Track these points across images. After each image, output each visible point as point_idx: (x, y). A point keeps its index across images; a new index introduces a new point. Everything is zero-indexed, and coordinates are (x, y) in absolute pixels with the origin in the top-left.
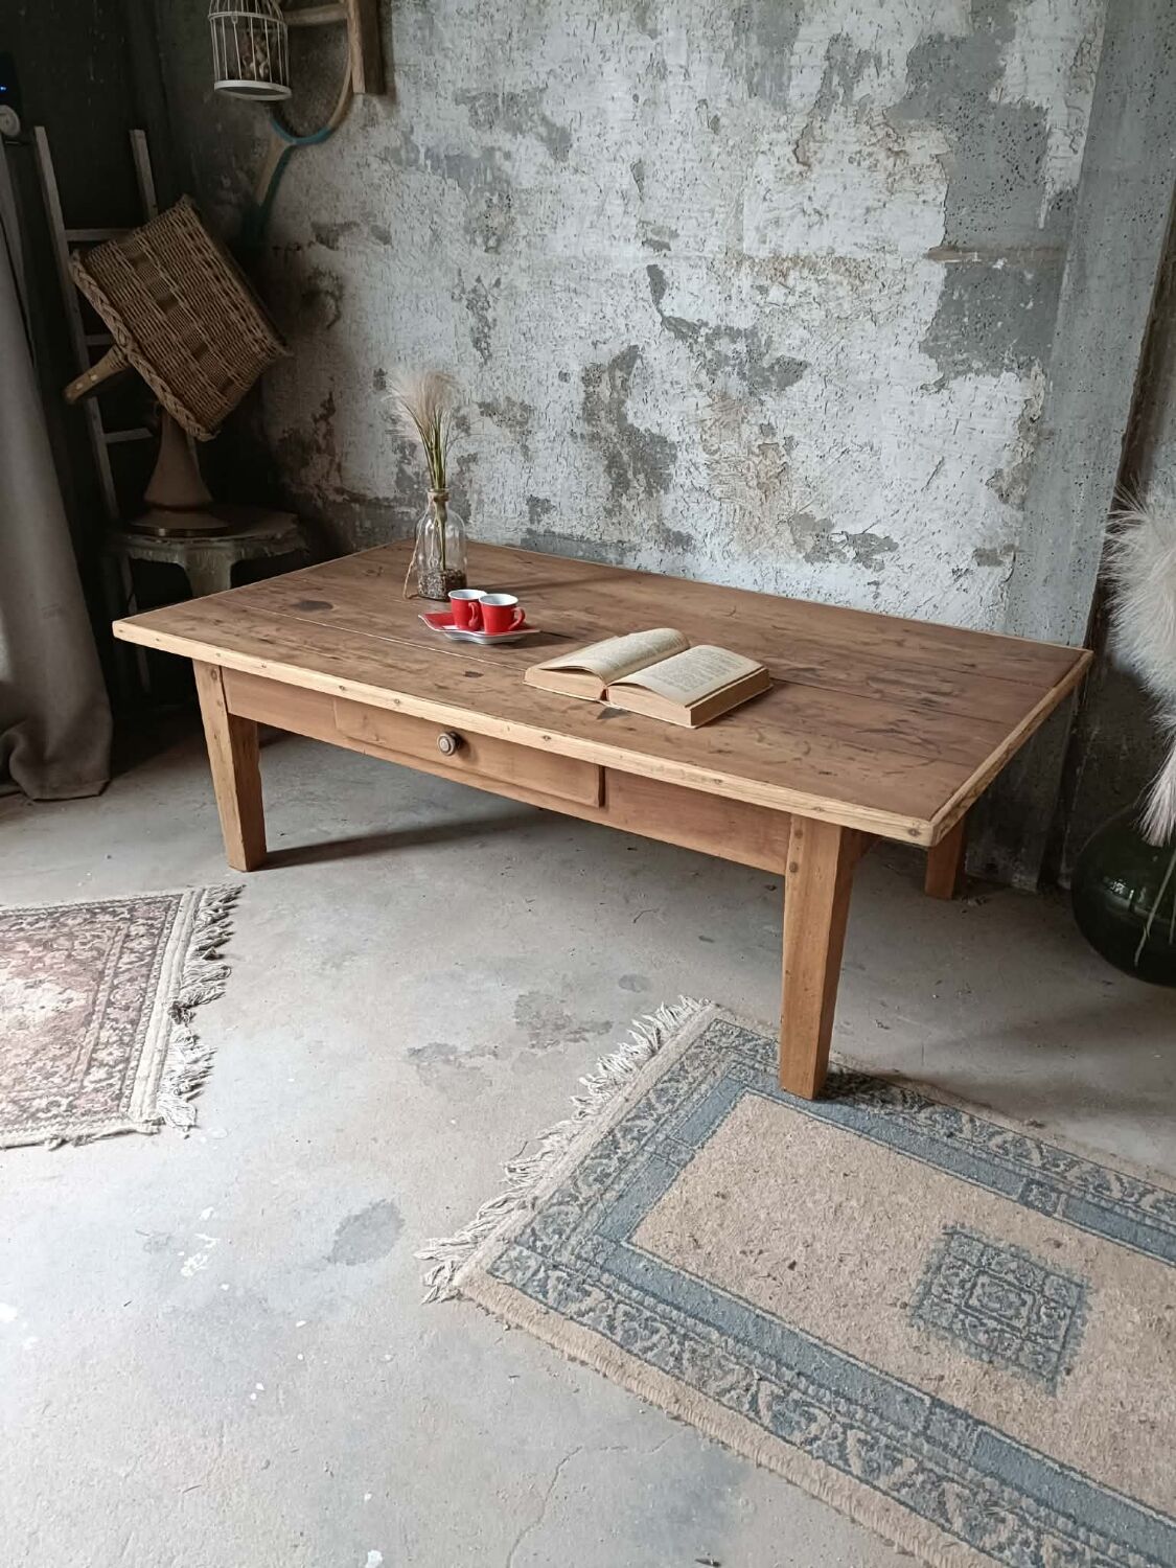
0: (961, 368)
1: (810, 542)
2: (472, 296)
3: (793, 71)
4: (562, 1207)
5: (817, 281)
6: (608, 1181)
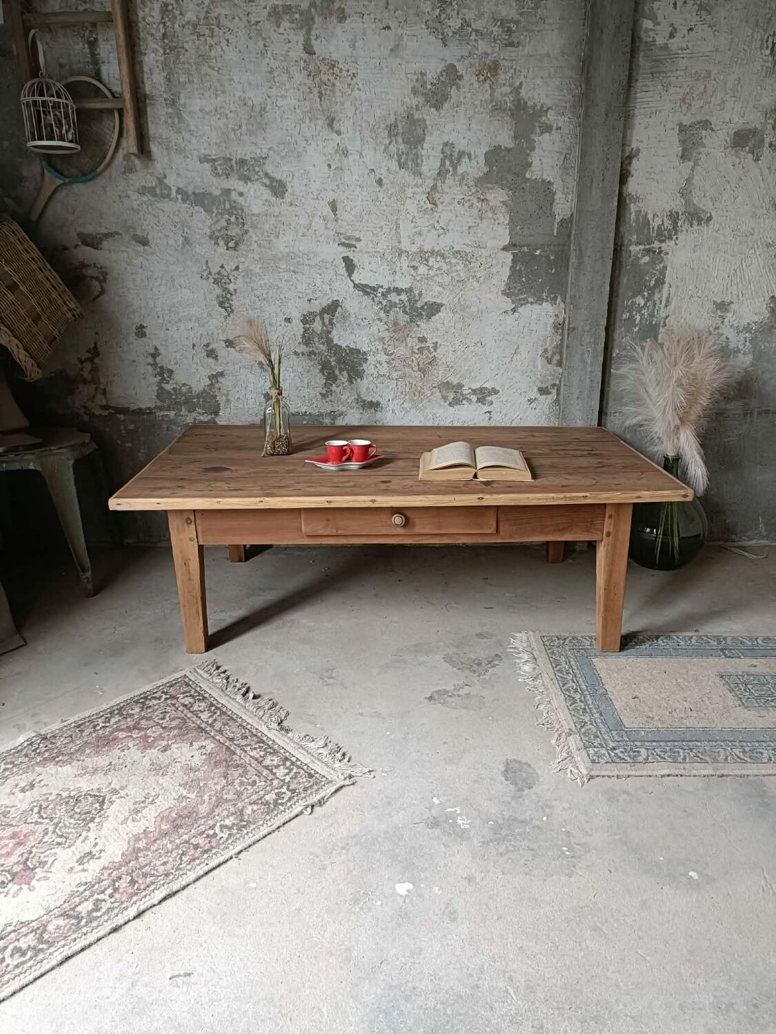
0: (523, 302)
1: (451, 396)
2: (217, 276)
3: (424, 158)
4: (585, 728)
5: (445, 262)
6: (588, 711)
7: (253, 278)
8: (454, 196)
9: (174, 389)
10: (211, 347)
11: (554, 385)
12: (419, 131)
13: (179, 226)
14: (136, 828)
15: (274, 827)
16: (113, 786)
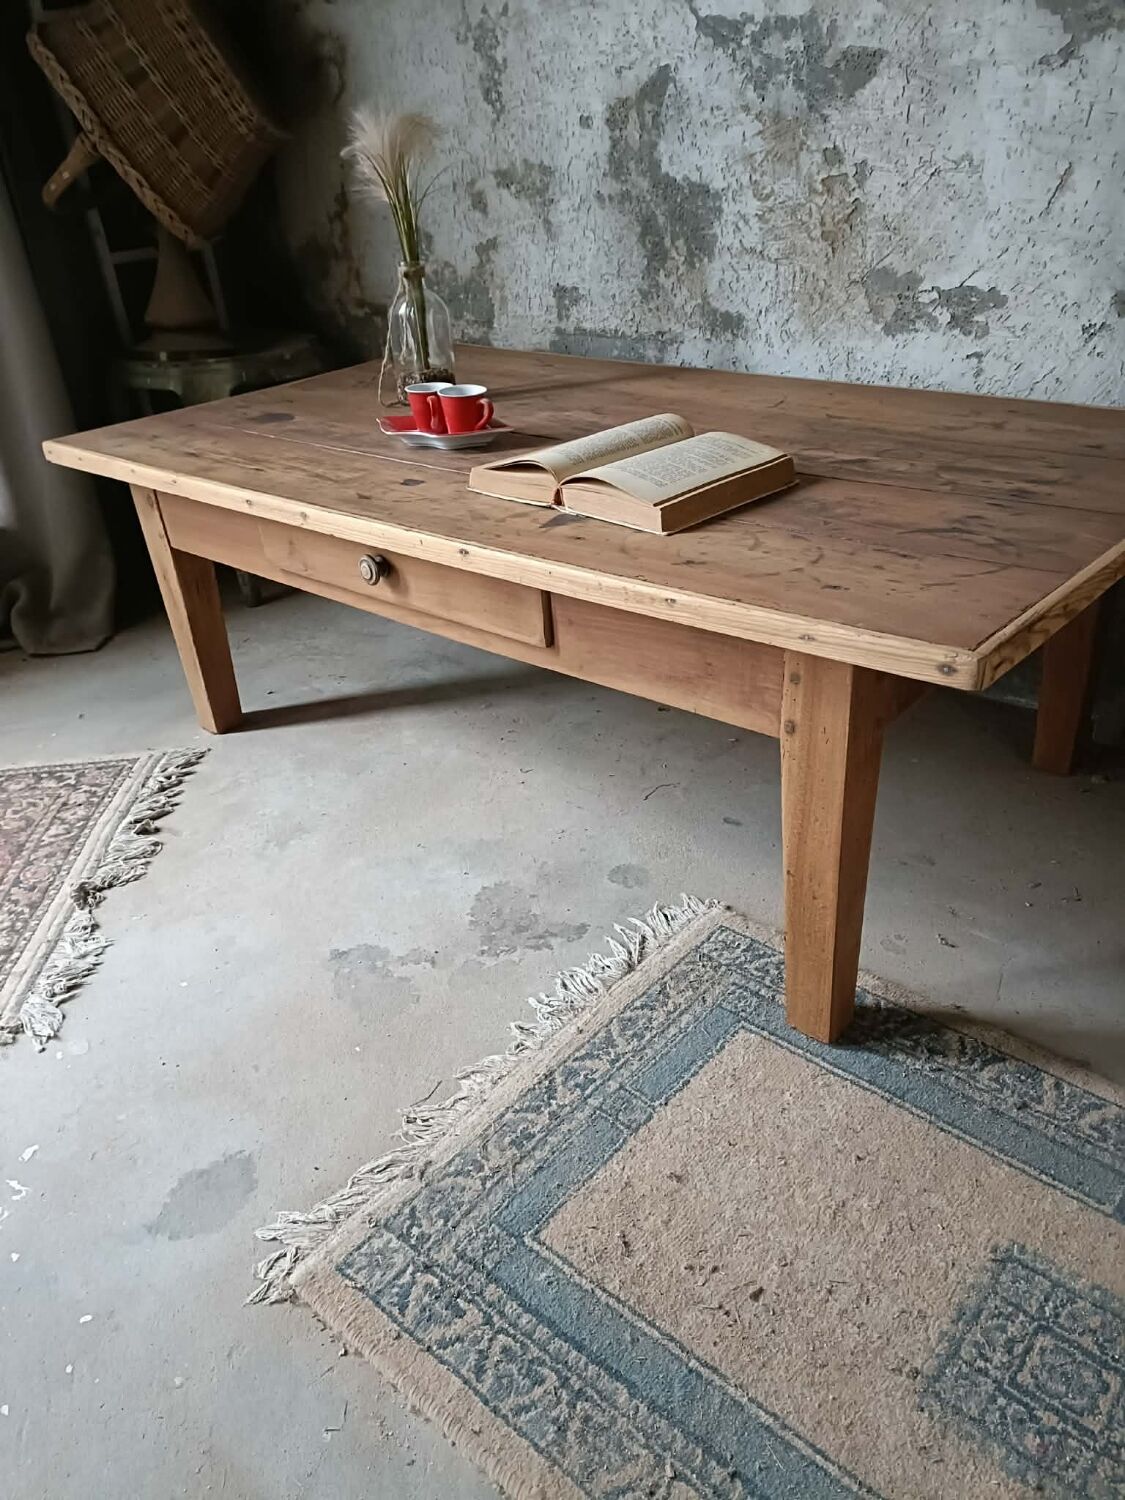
1: (890, 306)
2: (478, 32)
4: (460, 1179)
6: (529, 1145)
7: (529, 29)
9: (436, 272)
10: (477, 187)
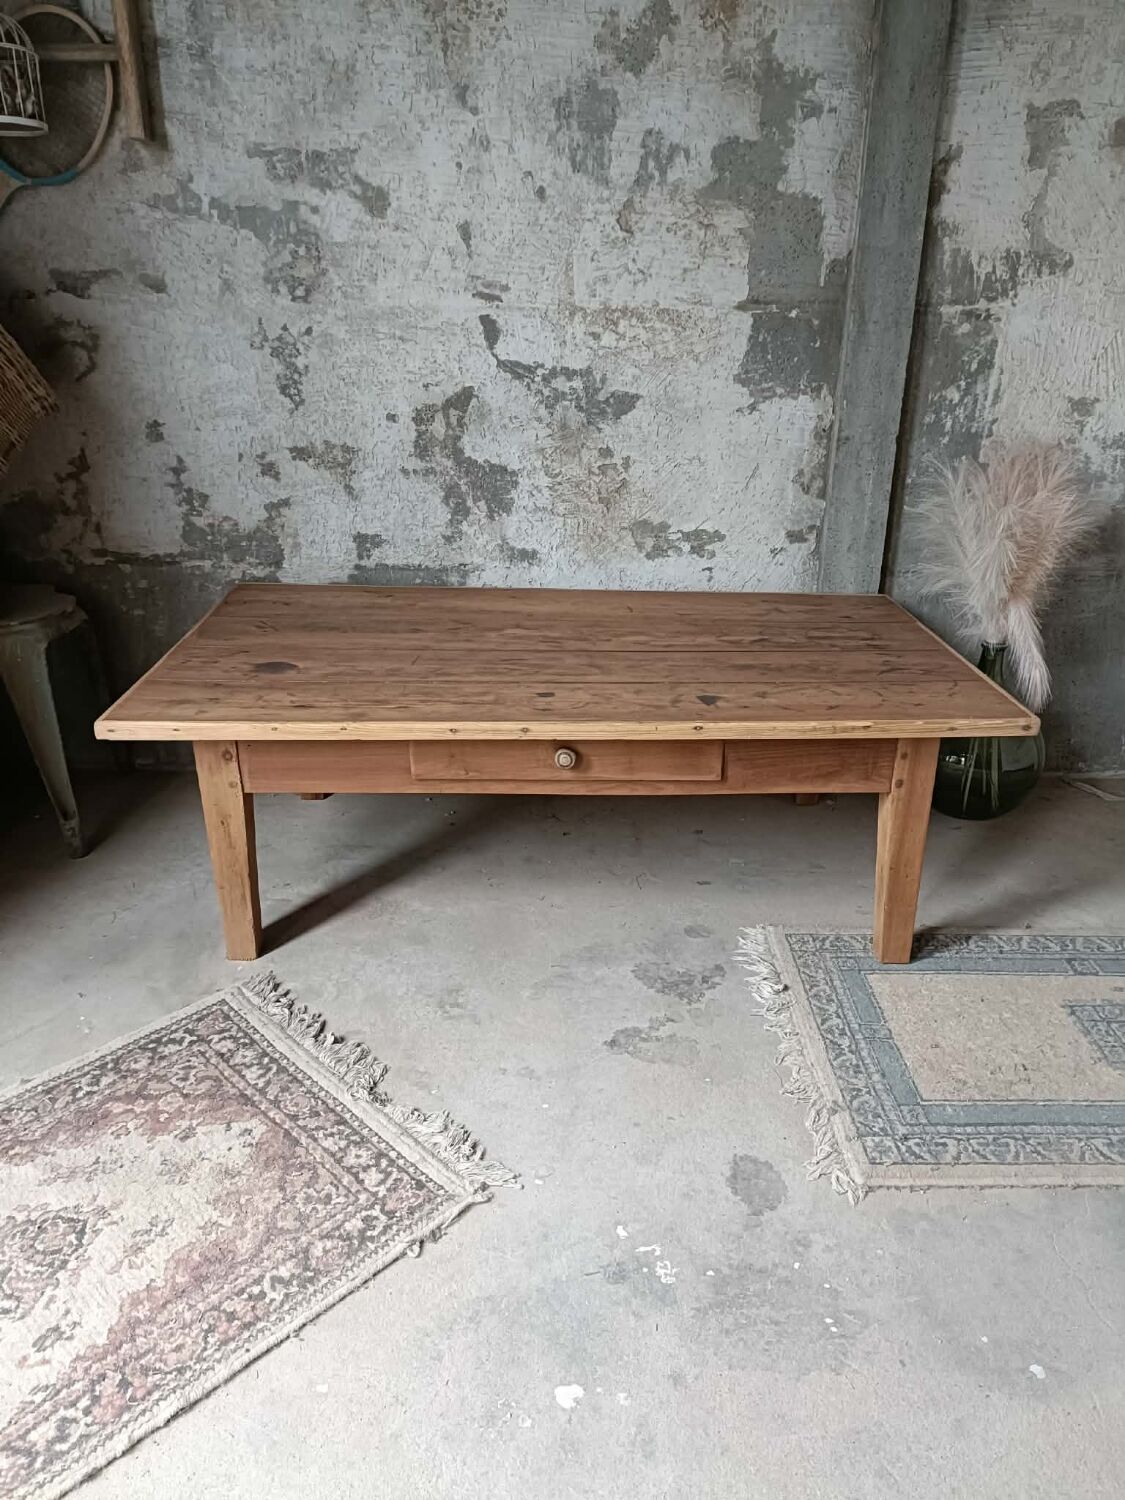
0: (768, 394)
1: (650, 543)
3: (613, 155)
4: (858, 1099)
5: (644, 328)
6: (862, 1069)
7: (336, 348)
8: (660, 218)
9: (211, 525)
10: (268, 459)
11: (812, 528)
12: (607, 110)
13: (214, 260)
14: (134, 1280)
15: (358, 1282)
16: (99, 1201)
